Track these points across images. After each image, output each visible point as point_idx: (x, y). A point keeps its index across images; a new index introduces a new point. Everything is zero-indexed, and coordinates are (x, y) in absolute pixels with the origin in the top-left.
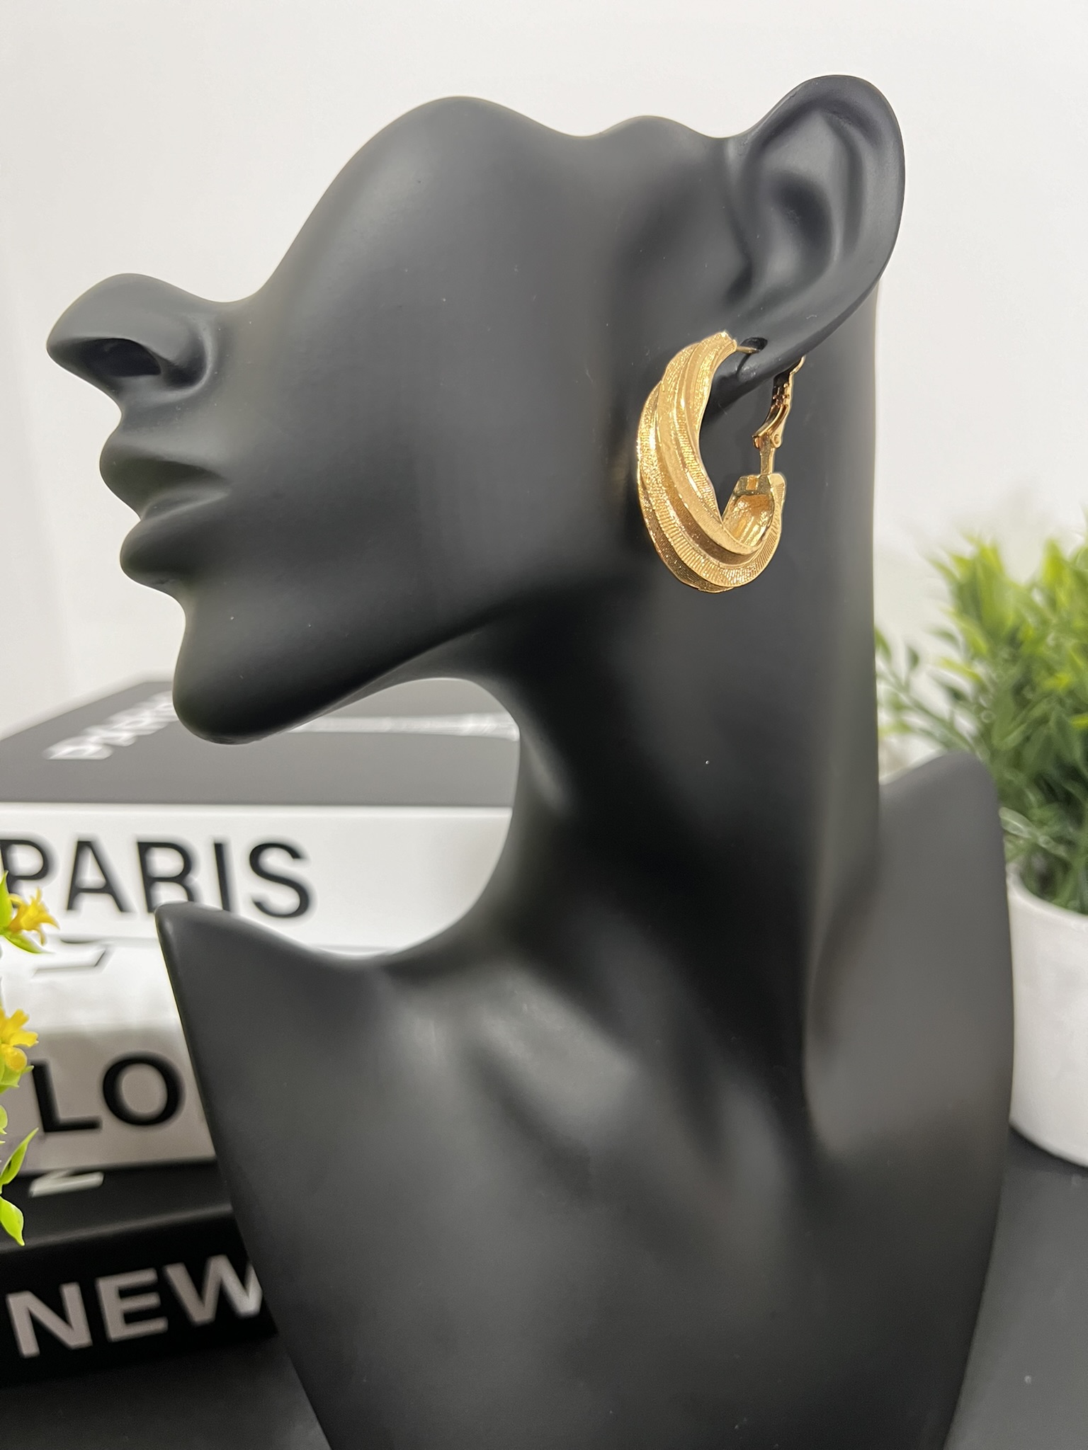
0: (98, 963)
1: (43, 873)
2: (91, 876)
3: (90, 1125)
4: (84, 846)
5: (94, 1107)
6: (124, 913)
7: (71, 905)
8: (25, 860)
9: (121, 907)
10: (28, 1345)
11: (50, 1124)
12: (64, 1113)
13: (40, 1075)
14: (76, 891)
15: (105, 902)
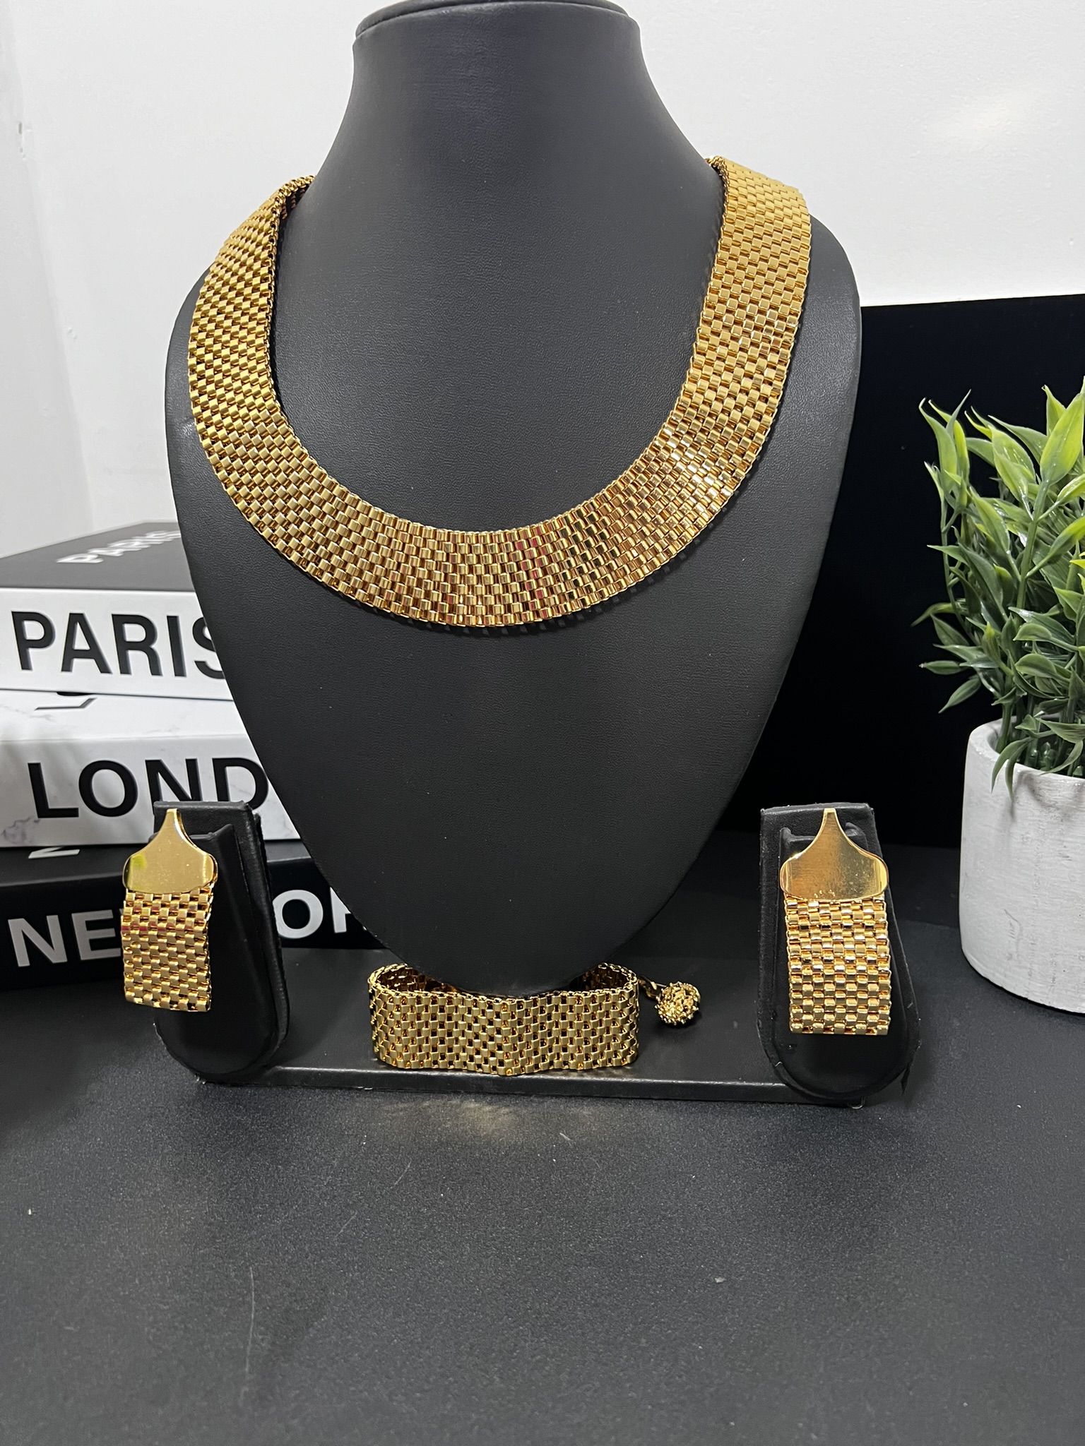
0: (83, 706)
1: (46, 641)
2: (81, 643)
3: (73, 813)
4: (77, 619)
5: (75, 801)
6: (106, 674)
7: (67, 667)
8: (34, 631)
9: (104, 668)
10: (23, 960)
11: (44, 810)
12: (50, 807)
13: (35, 770)
14: (71, 654)
15: (90, 663)
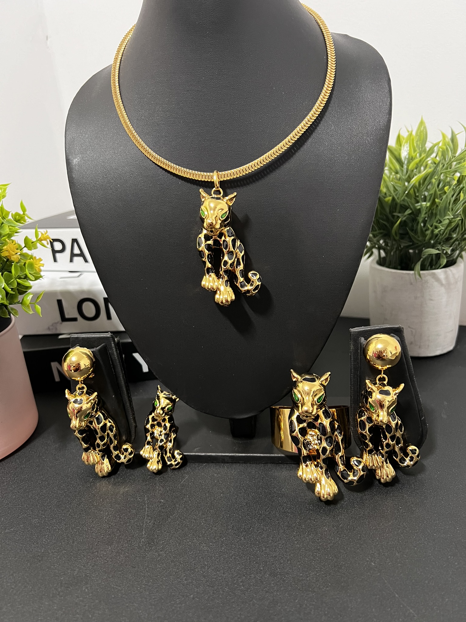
0: (79, 276)
1: (63, 250)
2: (77, 251)
3: (75, 319)
4: (74, 241)
5: (76, 315)
6: (86, 263)
7: (71, 261)
8: (58, 246)
9: (86, 261)
10: (57, 379)
11: (64, 319)
12: (67, 316)
13: (59, 302)
14: (73, 255)
15: (81, 259)
